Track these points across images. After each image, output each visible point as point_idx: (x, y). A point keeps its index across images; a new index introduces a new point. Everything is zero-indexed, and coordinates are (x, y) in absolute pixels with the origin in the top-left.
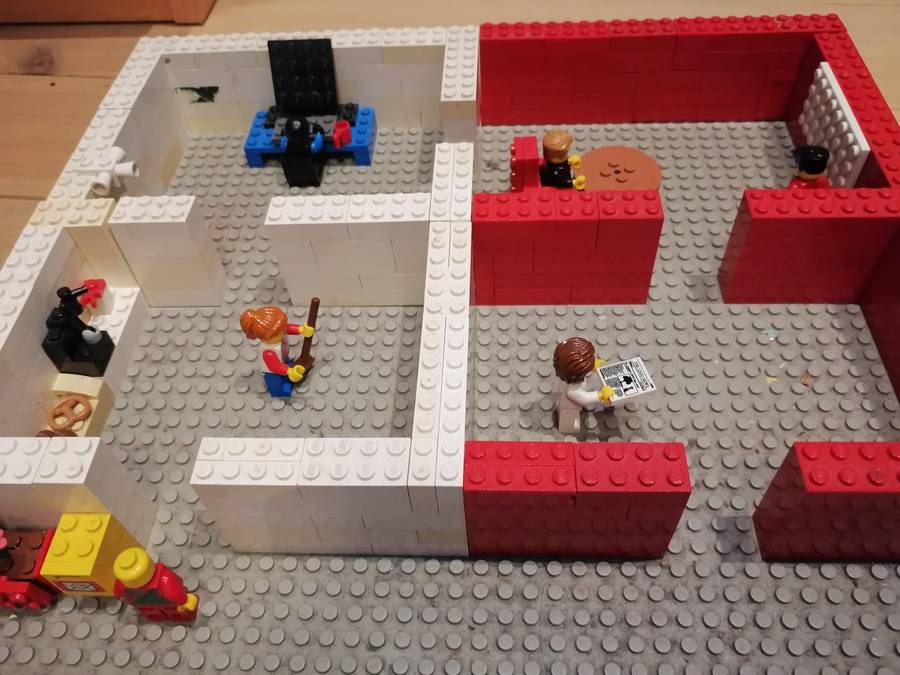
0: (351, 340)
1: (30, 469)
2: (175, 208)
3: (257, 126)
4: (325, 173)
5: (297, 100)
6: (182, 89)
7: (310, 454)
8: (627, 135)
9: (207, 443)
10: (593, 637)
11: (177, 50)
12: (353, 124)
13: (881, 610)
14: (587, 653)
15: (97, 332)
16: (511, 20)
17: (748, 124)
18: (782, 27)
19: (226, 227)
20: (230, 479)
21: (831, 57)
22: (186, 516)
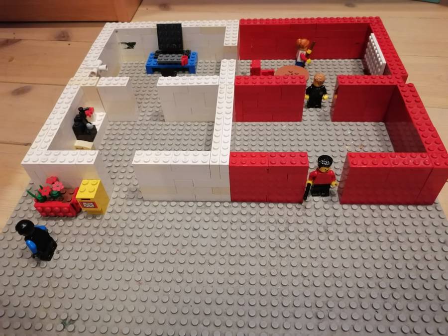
1: (74, 160)
2: (122, 81)
3: (151, 58)
5: (167, 47)
6: (121, 43)
9: (137, 152)
11: (121, 28)
12: (189, 58)
13: (382, 219)
14: (273, 231)
16: (252, 18)
20: (146, 162)
21: (375, 31)
22: (125, 189)
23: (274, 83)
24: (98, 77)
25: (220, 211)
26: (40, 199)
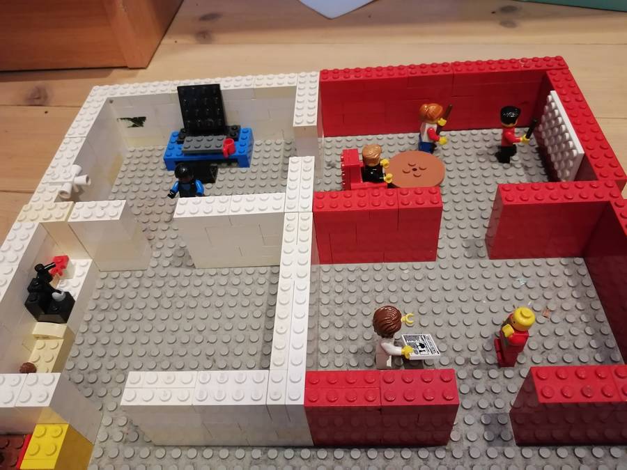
1: (13, 397)
2: (112, 210)
3: (172, 143)
4: (219, 173)
5: (199, 125)
6: (122, 119)
7: (201, 383)
11: (118, 95)
12: (236, 140)
15: (63, 293)
16: (341, 67)
18: (524, 66)
20: (147, 401)
21: (558, 87)
23: (383, 206)
24: (72, 202)
25: (294, 467)
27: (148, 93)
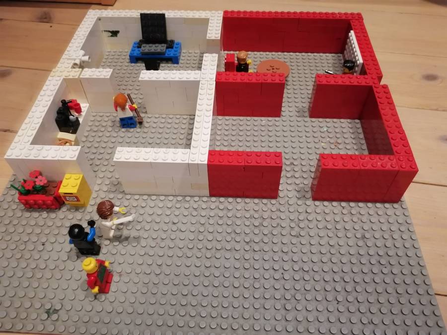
0: (169, 126)
1: (57, 155)
2: (105, 73)
3: (134, 47)
5: (151, 37)
6: (105, 31)
7: (155, 153)
8: (280, 57)
9: (119, 149)
10: (250, 221)
11: (104, 16)
12: (172, 48)
13: (351, 216)
14: (248, 226)
15: (75, 117)
16: (236, 10)
17: (327, 54)
18: (340, 17)
19: (121, 85)
20: (127, 159)
21: (355, 29)
22: (107, 182)
23: (254, 80)
24: (81, 69)
25: (199, 205)
26: (23, 192)
27: (123, 16)
